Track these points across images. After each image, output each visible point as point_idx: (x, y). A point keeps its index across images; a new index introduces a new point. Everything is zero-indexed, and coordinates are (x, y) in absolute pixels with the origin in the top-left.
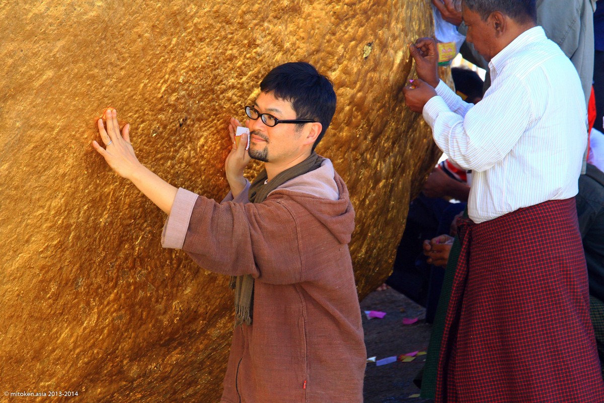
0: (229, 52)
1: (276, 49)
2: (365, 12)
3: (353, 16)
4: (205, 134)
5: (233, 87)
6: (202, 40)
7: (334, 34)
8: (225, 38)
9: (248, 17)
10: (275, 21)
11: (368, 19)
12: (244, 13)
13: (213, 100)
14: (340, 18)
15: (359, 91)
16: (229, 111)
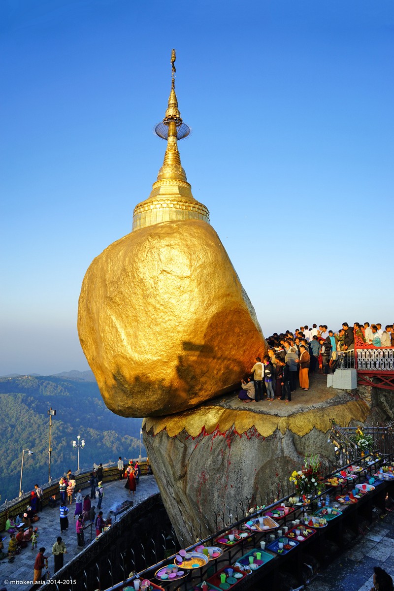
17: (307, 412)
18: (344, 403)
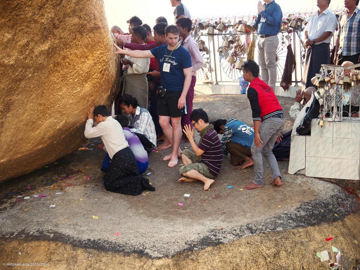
0: (70, 71)
1: (81, 70)
2: (101, 62)
3: (98, 63)
4: (65, 89)
5: (71, 79)
6: (64, 68)
7: (94, 67)
8: (69, 68)
9: (75, 63)
10: (81, 64)
11: (101, 64)
12: (74, 62)
13: (67, 82)
14: (95, 63)
15: (99, 80)
16: (70, 84)
17: (232, 243)
18: (335, 220)
